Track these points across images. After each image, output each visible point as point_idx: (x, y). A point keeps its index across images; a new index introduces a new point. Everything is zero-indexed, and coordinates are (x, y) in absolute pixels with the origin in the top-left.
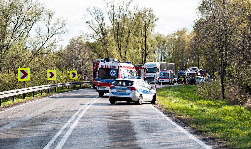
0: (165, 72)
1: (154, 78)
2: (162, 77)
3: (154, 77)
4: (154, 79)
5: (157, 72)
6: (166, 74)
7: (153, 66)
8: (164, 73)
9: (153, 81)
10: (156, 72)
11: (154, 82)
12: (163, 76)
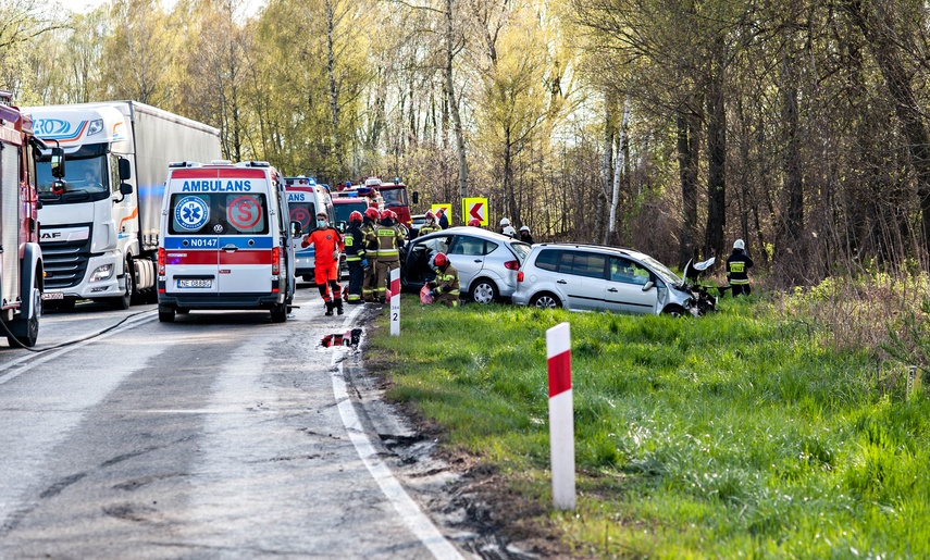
0: (224, 182)
1: (83, 249)
2: (198, 242)
3: (86, 244)
4: (82, 266)
5: (118, 195)
6: (234, 214)
7: (77, 136)
8: (217, 201)
9: (75, 282)
10: (106, 195)
11: (84, 289)
12: (207, 229)
